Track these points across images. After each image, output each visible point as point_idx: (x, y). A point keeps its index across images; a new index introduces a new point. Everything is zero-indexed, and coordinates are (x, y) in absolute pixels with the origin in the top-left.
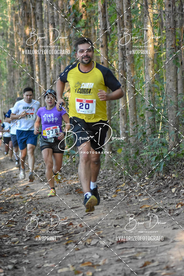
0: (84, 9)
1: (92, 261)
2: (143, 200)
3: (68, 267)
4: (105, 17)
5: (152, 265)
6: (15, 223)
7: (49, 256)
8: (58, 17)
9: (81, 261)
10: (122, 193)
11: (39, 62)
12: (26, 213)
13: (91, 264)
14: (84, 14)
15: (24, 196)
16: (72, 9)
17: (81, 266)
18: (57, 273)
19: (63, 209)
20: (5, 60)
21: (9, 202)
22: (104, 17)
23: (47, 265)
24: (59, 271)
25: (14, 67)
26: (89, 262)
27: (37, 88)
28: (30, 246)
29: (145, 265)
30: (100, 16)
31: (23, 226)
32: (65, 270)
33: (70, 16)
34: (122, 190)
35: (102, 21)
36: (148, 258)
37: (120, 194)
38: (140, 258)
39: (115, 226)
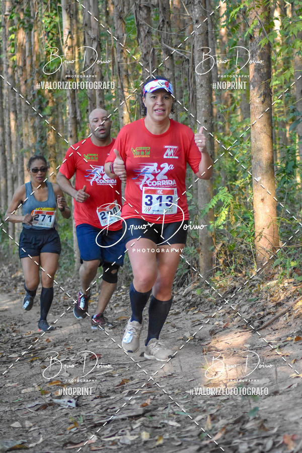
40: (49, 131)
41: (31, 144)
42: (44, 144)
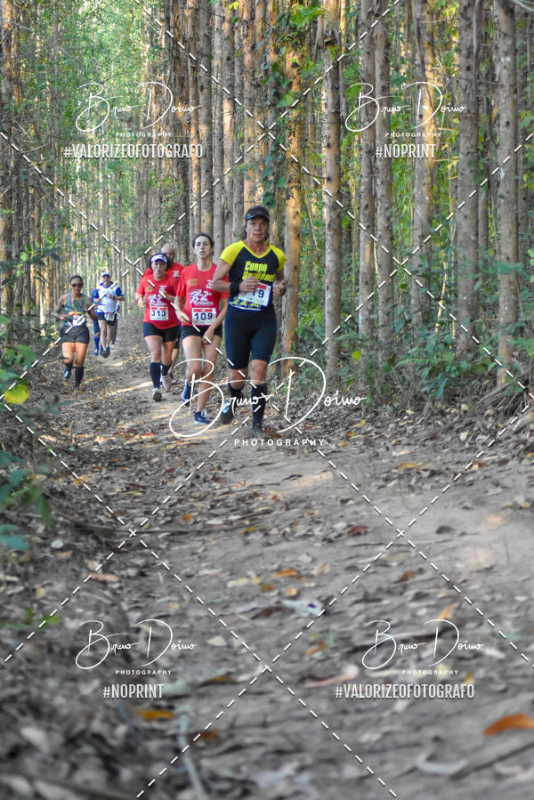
0: (295, 70)
1: (296, 568)
2: (402, 453)
3: (248, 577)
4: (338, 89)
5: (419, 578)
6: (141, 490)
7: (210, 554)
8: (243, 85)
9: (275, 566)
10: (358, 439)
11: (200, 175)
12: (164, 471)
13: (294, 573)
14: (295, 82)
15: (162, 438)
16: (270, 70)
17: (274, 576)
18: (225, 587)
19: (240, 466)
20: (132, 170)
21: (131, 450)
22: (335, 89)
23: (206, 572)
24: (230, 584)
25: (150, 184)
26: (291, 569)
27: (193, 227)
28: (173, 534)
29: (405, 578)
30: (327, 84)
31: (158, 496)
32: (242, 582)
33: (267, 83)
34: (359, 434)
35: (330, 96)
36: (411, 565)
37: (354, 440)
38: (394, 564)
39: (344, 502)
40: (290, 135)
41: (257, 157)
42: (280, 157)
